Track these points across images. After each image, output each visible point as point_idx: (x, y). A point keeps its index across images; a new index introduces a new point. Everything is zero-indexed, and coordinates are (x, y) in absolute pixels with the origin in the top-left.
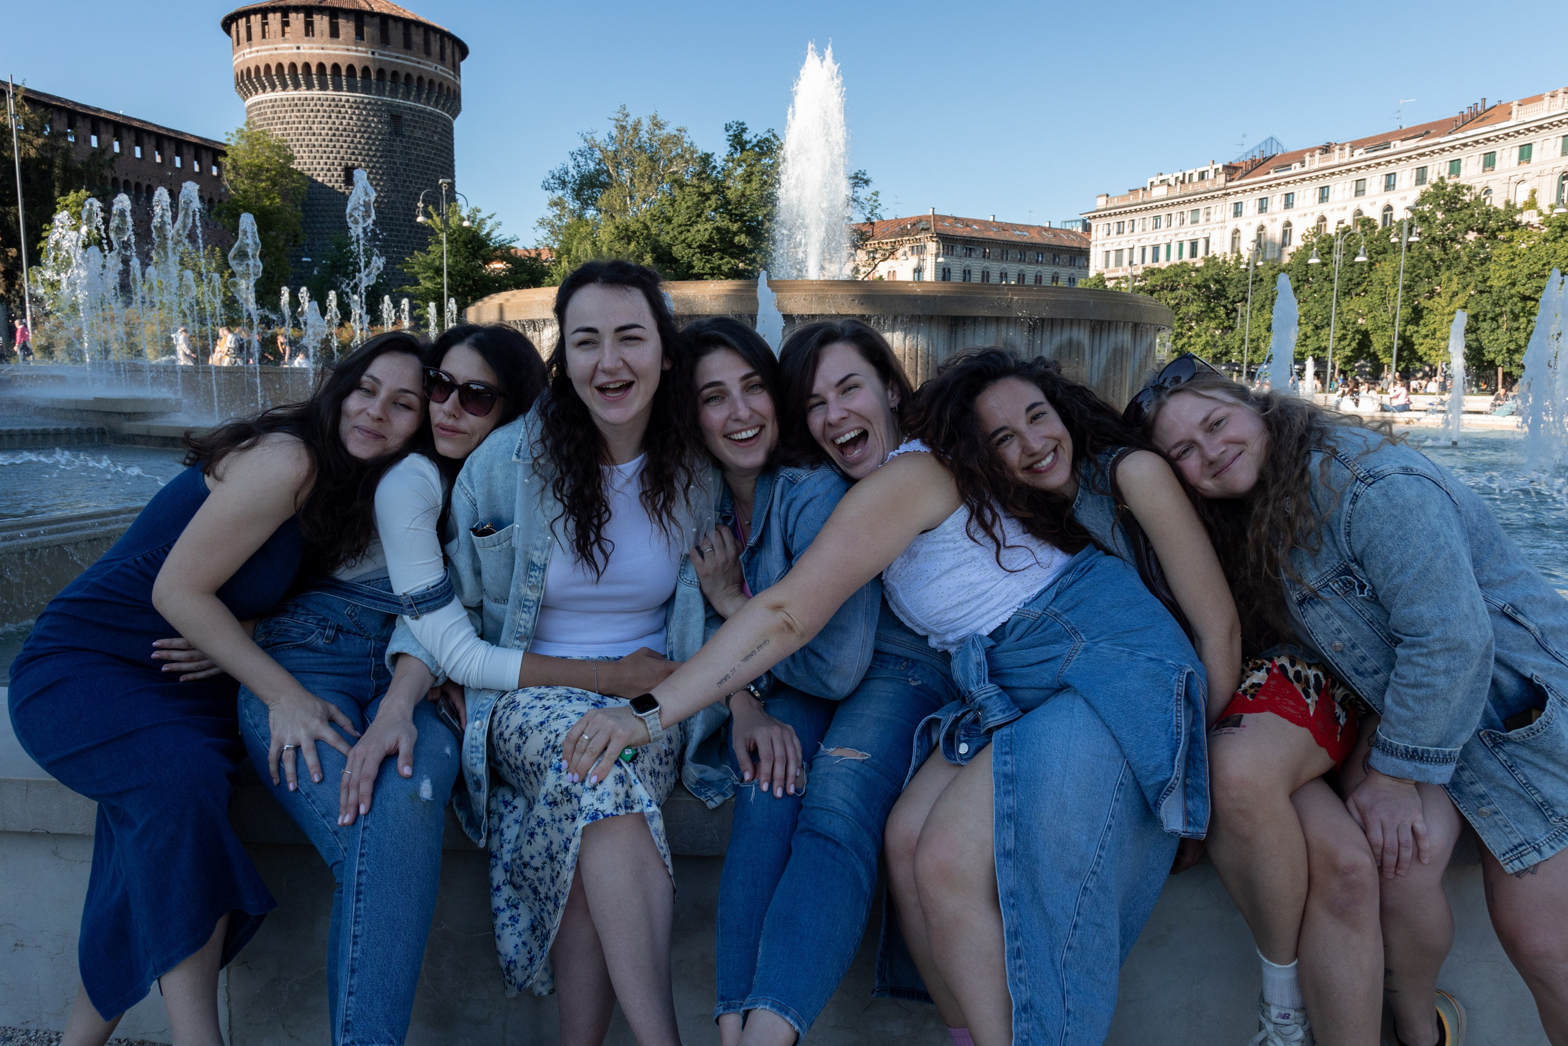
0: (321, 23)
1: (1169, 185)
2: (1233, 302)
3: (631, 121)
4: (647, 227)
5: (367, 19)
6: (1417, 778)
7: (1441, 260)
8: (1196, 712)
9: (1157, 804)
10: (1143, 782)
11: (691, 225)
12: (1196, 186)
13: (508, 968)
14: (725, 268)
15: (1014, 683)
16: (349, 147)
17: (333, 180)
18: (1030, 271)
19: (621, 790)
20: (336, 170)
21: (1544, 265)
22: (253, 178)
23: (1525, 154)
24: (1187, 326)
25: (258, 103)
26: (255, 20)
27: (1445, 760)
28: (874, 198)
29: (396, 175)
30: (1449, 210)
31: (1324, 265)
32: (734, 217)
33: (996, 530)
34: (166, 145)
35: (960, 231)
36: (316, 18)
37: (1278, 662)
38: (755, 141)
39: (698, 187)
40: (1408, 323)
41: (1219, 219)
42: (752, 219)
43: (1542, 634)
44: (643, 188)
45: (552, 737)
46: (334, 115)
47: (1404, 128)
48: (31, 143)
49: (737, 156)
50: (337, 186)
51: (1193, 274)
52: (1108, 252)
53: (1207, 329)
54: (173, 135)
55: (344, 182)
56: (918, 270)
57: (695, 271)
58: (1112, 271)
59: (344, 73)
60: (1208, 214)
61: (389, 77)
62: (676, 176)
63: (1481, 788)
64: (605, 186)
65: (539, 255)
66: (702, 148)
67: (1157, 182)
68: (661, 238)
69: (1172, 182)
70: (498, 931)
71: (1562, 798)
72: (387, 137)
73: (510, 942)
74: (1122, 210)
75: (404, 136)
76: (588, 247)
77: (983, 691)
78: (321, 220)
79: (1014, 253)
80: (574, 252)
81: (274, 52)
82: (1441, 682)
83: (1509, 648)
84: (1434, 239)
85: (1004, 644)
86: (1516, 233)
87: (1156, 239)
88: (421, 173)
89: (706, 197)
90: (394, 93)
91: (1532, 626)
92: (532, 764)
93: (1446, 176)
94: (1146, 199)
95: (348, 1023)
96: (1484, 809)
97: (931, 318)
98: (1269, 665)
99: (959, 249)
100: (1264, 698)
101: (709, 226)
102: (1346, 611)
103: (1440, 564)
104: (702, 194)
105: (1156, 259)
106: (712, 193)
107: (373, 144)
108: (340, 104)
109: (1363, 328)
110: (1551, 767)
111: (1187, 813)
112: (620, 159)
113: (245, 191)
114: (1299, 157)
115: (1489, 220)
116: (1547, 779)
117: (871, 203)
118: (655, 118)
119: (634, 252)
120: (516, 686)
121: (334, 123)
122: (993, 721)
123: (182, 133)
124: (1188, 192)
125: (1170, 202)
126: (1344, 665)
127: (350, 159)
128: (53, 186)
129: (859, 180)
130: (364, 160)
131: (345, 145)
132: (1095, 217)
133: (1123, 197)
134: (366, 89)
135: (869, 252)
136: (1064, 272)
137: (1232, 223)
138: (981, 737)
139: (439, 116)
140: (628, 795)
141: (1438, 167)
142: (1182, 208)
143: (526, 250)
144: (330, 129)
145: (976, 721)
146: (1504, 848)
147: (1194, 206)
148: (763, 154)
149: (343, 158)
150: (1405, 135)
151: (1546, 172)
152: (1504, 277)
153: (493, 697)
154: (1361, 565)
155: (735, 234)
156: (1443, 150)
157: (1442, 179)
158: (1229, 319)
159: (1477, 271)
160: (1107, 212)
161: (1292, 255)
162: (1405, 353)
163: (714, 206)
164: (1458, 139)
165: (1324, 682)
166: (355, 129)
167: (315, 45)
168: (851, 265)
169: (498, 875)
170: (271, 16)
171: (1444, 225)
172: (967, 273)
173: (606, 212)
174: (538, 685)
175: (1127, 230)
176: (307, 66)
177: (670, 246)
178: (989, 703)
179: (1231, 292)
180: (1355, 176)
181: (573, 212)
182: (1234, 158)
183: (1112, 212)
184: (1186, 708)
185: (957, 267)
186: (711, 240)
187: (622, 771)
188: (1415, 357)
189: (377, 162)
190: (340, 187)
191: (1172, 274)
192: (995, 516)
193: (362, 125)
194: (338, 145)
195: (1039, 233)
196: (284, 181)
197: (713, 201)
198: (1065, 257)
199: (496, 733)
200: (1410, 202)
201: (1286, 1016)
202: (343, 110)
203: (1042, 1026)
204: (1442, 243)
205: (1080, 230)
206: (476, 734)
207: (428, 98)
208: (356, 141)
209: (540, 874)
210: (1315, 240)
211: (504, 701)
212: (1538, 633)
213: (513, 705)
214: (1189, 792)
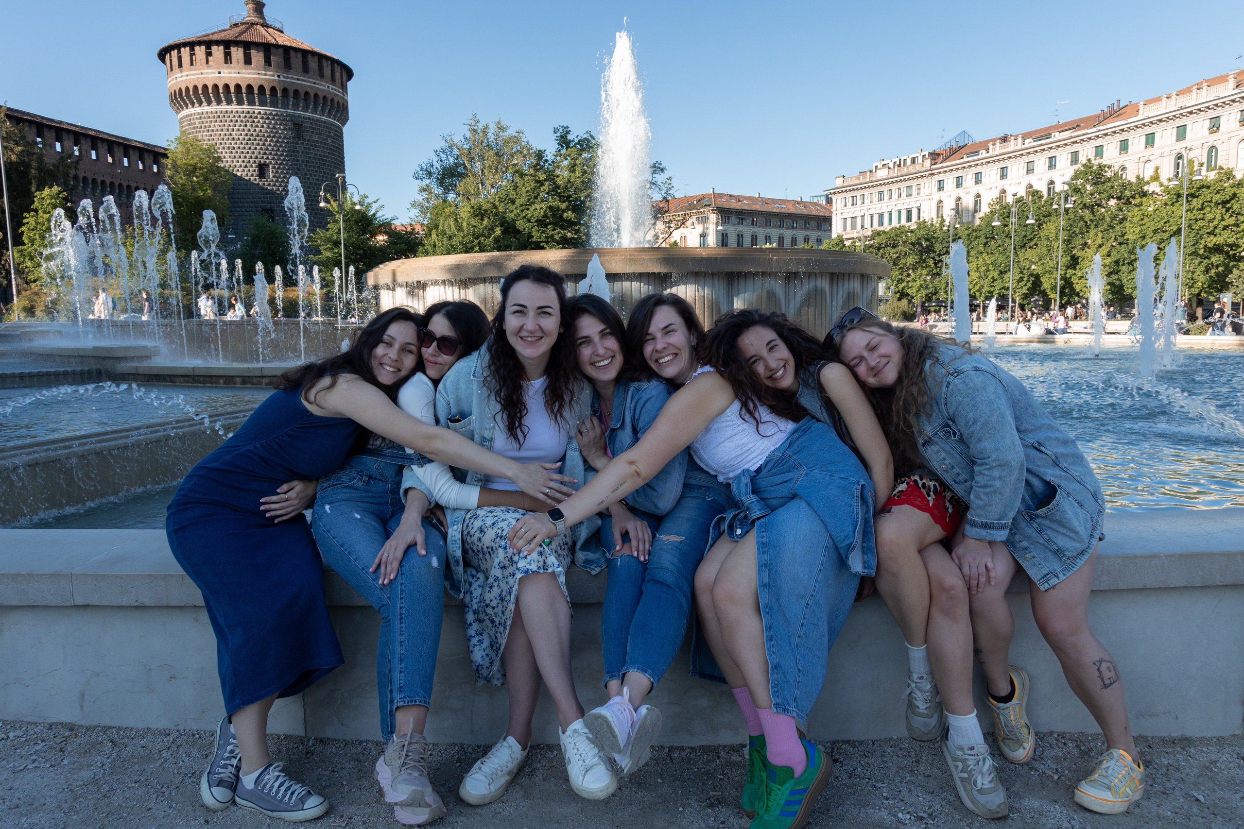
0: (237, 53)
1: (889, 168)
2: (940, 255)
3: (481, 126)
4: (495, 207)
5: (273, 50)
6: (989, 538)
7: (1091, 220)
8: (867, 506)
9: (847, 557)
10: (838, 545)
11: (530, 205)
12: (909, 168)
13: (477, 670)
14: (557, 237)
15: (767, 496)
16: (261, 149)
17: (249, 174)
18: (788, 234)
19: (541, 560)
20: (252, 166)
21: (1165, 223)
22: (189, 175)
23: (1150, 140)
24: (905, 274)
25: (189, 116)
26: (186, 51)
27: (1003, 527)
28: (669, 182)
29: (299, 170)
30: (1095, 184)
31: (1006, 226)
32: (563, 198)
33: (756, 415)
34: (116, 149)
35: (734, 205)
36: (233, 50)
37: (913, 478)
38: (576, 140)
39: (535, 176)
40: (1068, 267)
41: (927, 193)
42: (576, 199)
43: (1057, 458)
44: (491, 176)
45: (500, 531)
46: (249, 124)
47: (1061, 122)
48: (12, 150)
49: (563, 152)
50: (252, 178)
51: (909, 234)
52: (845, 219)
53: (921, 275)
54: (121, 141)
55: (258, 175)
56: (703, 236)
57: (534, 239)
58: (850, 233)
59: (256, 91)
60: (919, 189)
61: (291, 94)
62: (517, 168)
63: (1025, 544)
64: (462, 176)
65: (414, 229)
66: (537, 146)
67: (880, 166)
68: (507, 215)
69: (891, 166)
70: (471, 649)
71: (1068, 547)
72: (291, 140)
73: (479, 655)
74: (855, 187)
75: (305, 140)
76: (452, 223)
77: (749, 499)
78: (240, 205)
79: (774, 221)
80: (441, 227)
81: (201, 76)
82: (997, 483)
83: (1038, 465)
84: (1085, 205)
85: (761, 475)
86: (1144, 199)
87: (881, 209)
88: (318, 167)
89: (541, 183)
90: (296, 107)
91: (1049, 453)
92: (488, 548)
93: (1093, 158)
94: (873, 179)
95: (401, 687)
96: (1027, 556)
97: (713, 274)
98: (908, 480)
99: (733, 219)
100: (904, 497)
101: (543, 205)
102: (947, 448)
103: (994, 419)
104: (537, 181)
105: (881, 223)
106: (545, 180)
107: (281, 146)
108: (254, 115)
109: (1035, 273)
110: (1061, 530)
111: (864, 562)
112: (473, 155)
113: (183, 185)
114: (985, 145)
115: (1125, 190)
116: (1060, 537)
117: (666, 185)
118: (499, 123)
119: (487, 226)
120: (476, 506)
121: (249, 130)
122: (754, 516)
123: (128, 140)
124: (903, 173)
125: (890, 180)
126: (948, 478)
127: (263, 158)
128: (31, 183)
129: (657, 168)
130: (273, 159)
131: (258, 147)
132: (835, 193)
133: (855, 178)
134: (274, 104)
135: (665, 223)
136: (813, 235)
137: (937, 196)
138: (749, 524)
139: (332, 124)
140: (545, 562)
141: (1086, 152)
142: (899, 185)
143: (403, 225)
144: (246, 135)
145: (746, 517)
146: (1039, 577)
147: (908, 183)
148: (582, 150)
149: (257, 157)
150: (1062, 128)
151: (1166, 154)
152: (1137, 232)
153: (463, 513)
154: (954, 422)
155: (564, 211)
156: (1090, 139)
157: (1089, 160)
158: (937, 267)
159: (1117, 228)
160: (844, 189)
161: (982, 219)
162: (1067, 291)
163: (547, 190)
164: (1100, 131)
165: (939, 488)
166: (266, 135)
167: (232, 71)
168: (652, 233)
169: (470, 617)
170: (197, 48)
171: (1092, 194)
172: (740, 237)
173: (463, 195)
174: (490, 506)
175: (859, 202)
176: (227, 87)
177: (514, 221)
178: (752, 505)
179: (938, 247)
180: (1026, 159)
181: (438, 196)
182: (936, 147)
183: (847, 189)
184: (862, 505)
185: (733, 232)
186: (545, 216)
187: (542, 549)
188: (1074, 293)
189: (284, 160)
190: (255, 180)
191: (893, 235)
192: (755, 406)
193: (272, 132)
194: (253, 147)
195: (794, 205)
196: (213, 176)
197: (546, 187)
198: (813, 224)
199: (465, 533)
200: (1067, 179)
201: (921, 678)
202: (256, 120)
203: (785, 677)
204: (1091, 208)
205: (824, 203)
206: (455, 533)
207: (323, 110)
208: (267, 143)
209: (496, 610)
210: (998, 208)
211: (469, 515)
212: (1053, 457)
213: (475, 516)
214: (865, 550)
